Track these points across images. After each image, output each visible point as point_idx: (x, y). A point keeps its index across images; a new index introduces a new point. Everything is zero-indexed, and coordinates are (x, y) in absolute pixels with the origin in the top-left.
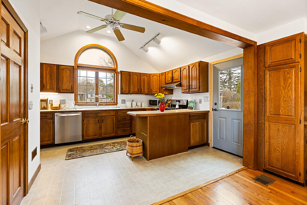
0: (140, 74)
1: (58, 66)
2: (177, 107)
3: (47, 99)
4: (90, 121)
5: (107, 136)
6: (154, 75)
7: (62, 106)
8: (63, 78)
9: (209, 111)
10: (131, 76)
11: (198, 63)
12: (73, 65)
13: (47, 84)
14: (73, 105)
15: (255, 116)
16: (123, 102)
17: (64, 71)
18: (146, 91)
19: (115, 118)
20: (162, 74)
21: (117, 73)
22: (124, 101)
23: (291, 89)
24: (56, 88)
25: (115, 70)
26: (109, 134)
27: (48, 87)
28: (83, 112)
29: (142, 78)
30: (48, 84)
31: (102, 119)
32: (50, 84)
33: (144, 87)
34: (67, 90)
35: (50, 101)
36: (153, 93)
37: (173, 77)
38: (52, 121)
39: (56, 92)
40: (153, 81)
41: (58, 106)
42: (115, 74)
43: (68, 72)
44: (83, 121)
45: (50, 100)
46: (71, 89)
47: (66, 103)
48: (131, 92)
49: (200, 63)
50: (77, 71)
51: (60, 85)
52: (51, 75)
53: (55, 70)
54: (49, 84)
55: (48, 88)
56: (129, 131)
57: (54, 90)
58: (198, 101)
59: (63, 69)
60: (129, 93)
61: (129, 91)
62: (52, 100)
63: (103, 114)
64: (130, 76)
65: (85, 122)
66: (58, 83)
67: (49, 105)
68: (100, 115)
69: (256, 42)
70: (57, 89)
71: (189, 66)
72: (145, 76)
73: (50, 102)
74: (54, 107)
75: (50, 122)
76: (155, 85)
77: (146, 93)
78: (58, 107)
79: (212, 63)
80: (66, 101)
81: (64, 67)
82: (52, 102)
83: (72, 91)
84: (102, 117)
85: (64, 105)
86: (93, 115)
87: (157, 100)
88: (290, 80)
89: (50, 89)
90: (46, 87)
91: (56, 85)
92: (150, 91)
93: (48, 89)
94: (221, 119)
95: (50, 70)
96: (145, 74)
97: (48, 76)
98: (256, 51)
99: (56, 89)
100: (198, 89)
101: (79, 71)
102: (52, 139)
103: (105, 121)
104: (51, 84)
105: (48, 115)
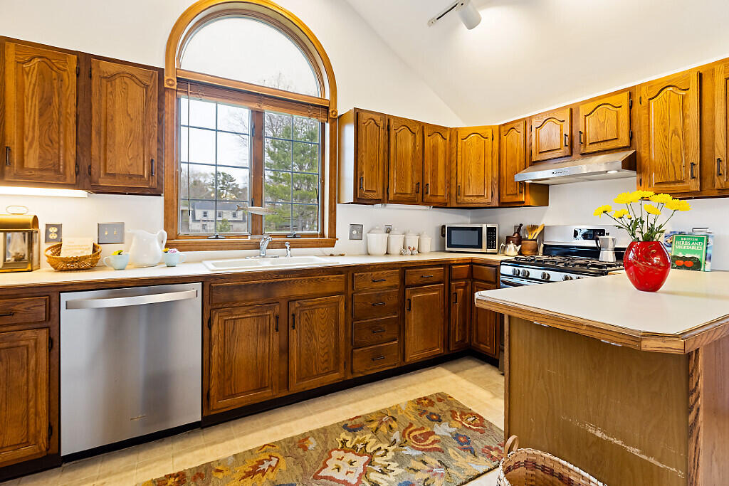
0: (422, 126)
1: (86, 61)
2: (609, 256)
3: (30, 219)
4: (238, 322)
5: (309, 384)
6: (472, 131)
7: (108, 251)
8: (108, 119)
10: (393, 133)
12: (161, 64)
13: (26, 144)
14: (159, 248)
16: (355, 232)
17: (118, 90)
18: (441, 192)
19: (342, 304)
20: (508, 128)
21: (333, 121)
22: (357, 231)
24: (77, 165)
25: (328, 108)
26: (318, 375)
27: (32, 161)
28: (209, 283)
29: (429, 141)
30: (31, 145)
31: (292, 309)
32: (41, 146)
33: (434, 176)
34: (131, 176)
35: (52, 230)
36: (466, 199)
37: (572, 134)
38: (43, 335)
39: (76, 186)
40: (467, 155)
41: (90, 253)
42: (327, 126)
43: (137, 92)
44: (207, 324)
45: (48, 226)
46: (151, 173)
47: (126, 239)
48: (391, 197)
50: (178, 99)
51: (95, 152)
52: (46, 103)
53: (70, 80)
54: (36, 144)
55: (31, 166)
56: (396, 354)
57: (65, 174)
59: (111, 78)
60: (384, 199)
61: (386, 190)
62: (59, 227)
63: (298, 291)
64: (389, 130)
65: (215, 328)
66: (83, 144)
67: (43, 249)
68: (282, 293)
70: (82, 171)
72: (439, 136)
73: (47, 232)
74: (65, 260)
75: (32, 343)
76: (473, 171)
77: (440, 199)
78: (85, 258)
80: (127, 231)
81: (113, 68)
82: (59, 233)
83: (154, 184)
84: (290, 301)
85: (118, 247)
86: (252, 295)
87: (481, 229)
89: (41, 170)
90: (22, 162)
91: (74, 152)
92: (453, 192)
93: (28, 169)
95: (41, 73)
96: (439, 130)
97: (32, 106)
99: (77, 173)
101: (184, 101)
102: (44, 433)
103: (303, 319)
104: (49, 142)
105: (21, 308)
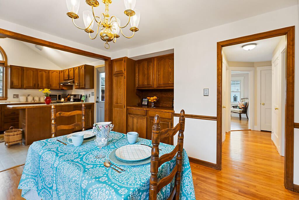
0: (37, 70)
2: (72, 100)
6: (53, 71)
9: (94, 103)
10: (25, 71)
11: (84, 66)
15: (109, 105)
18: (44, 86)
21: (6, 67)
22: (16, 96)
23: (122, 88)
25: (4, 64)
29: (40, 73)
36: (52, 88)
37: (69, 75)
40: (53, 77)
42: (4, 68)
48: (25, 87)
49: (86, 66)
58: (88, 95)
60: (22, 87)
64: (23, 71)
69: (110, 58)
71: (79, 68)
72: (44, 72)
76: (54, 81)
79: (96, 66)
87: (57, 95)
88: (121, 83)
92: (49, 86)
94: (101, 108)
96: (43, 70)
98: (110, 63)
100: (84, 86)
